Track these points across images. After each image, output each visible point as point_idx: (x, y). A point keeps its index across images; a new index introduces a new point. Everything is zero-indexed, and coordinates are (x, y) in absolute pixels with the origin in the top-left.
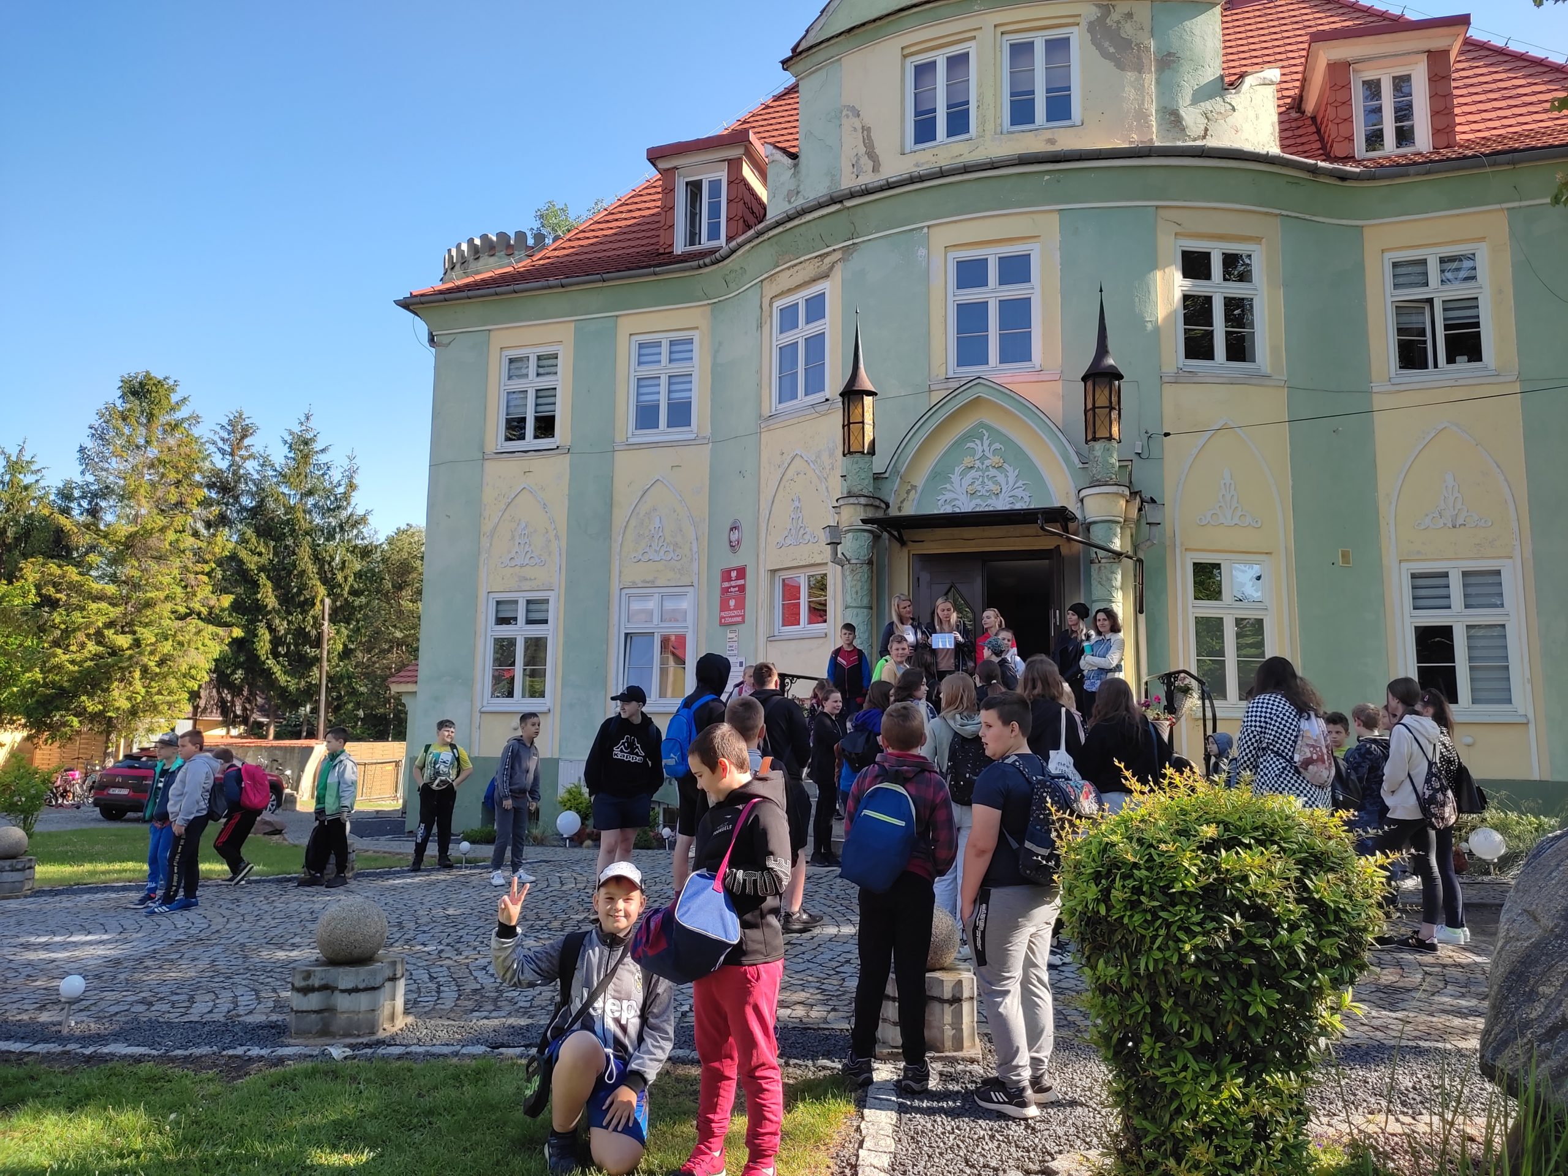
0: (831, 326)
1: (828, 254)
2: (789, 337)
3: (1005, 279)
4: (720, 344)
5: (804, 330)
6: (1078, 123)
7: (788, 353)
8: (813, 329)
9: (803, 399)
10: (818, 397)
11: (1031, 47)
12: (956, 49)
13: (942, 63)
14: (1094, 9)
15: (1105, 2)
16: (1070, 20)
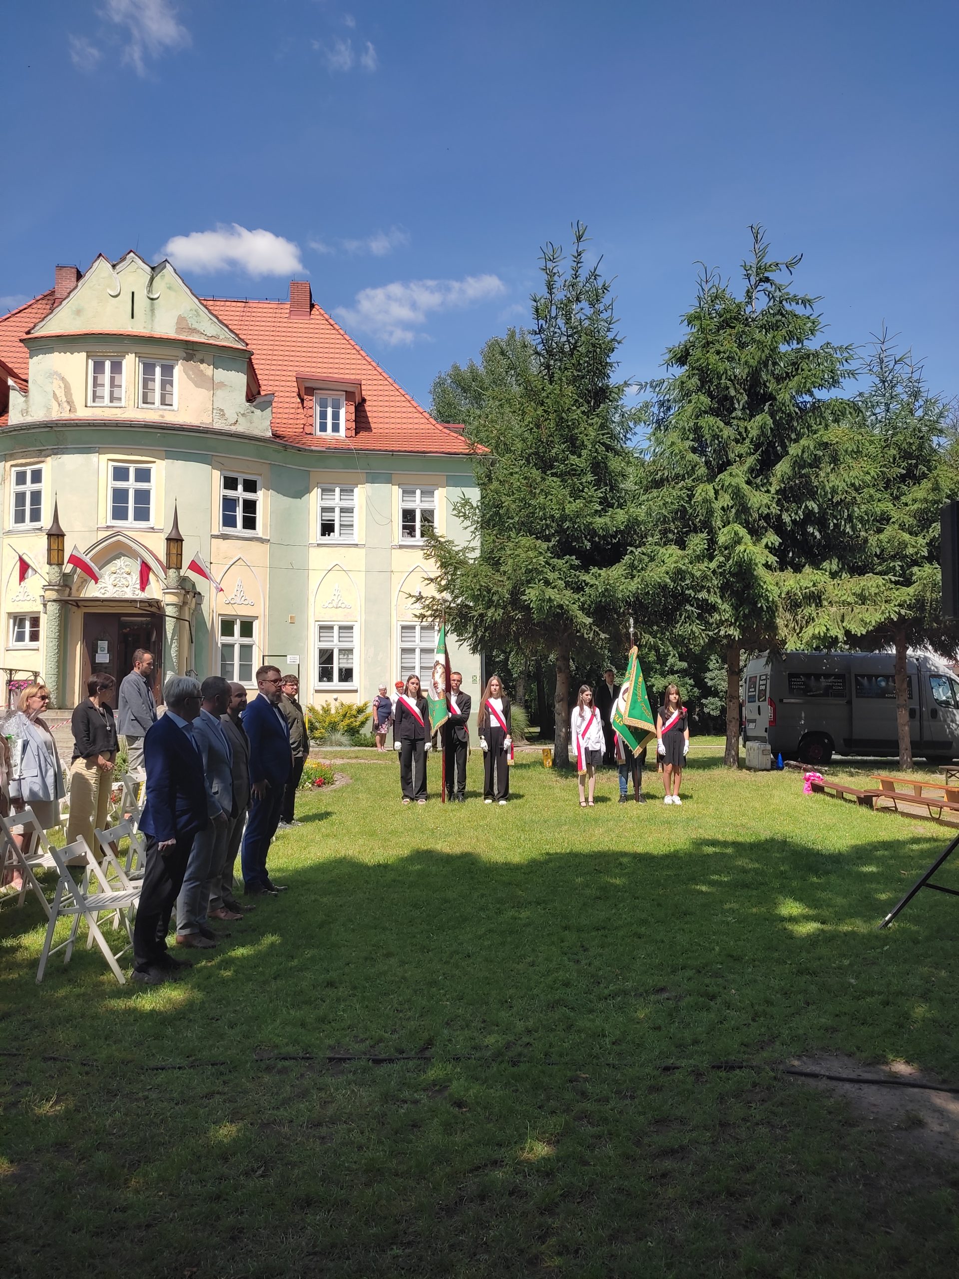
0: (46, 487)
1: (44, 450)
2: (21, 488)
3: (137, 480)
5: (29, 487)
6: (176, 409)
7: (20, 498)
8: (36, 487)
9: (28, 524)
10: (36, 525)
11: (154, 366)
12: (116, 359)
13: (108, 364)
14: (185, 355)
15: (191, 352)
16: (174, 358)
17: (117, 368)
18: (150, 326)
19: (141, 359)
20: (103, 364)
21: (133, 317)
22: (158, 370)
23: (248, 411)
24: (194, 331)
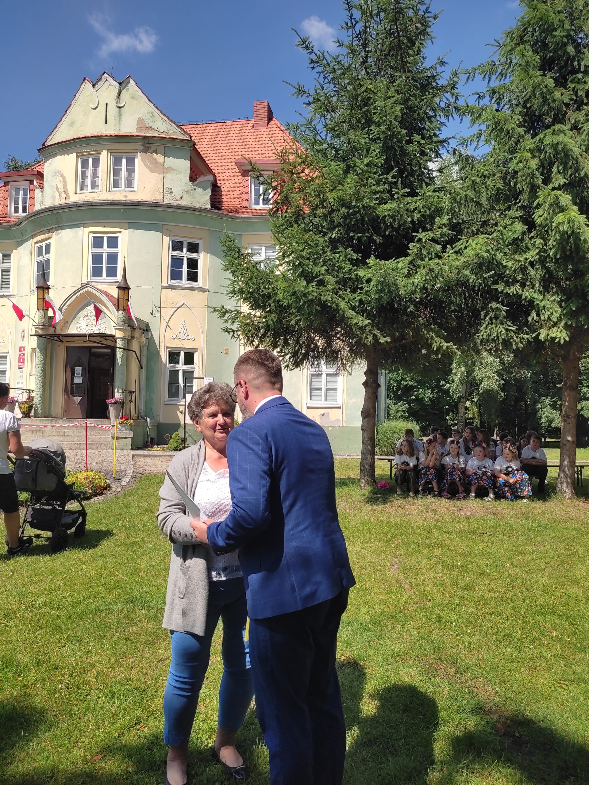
0: (53, 256)
1: (52, 228)
2: (40, 258)
3: (109, 246)
4: (21, 258)
5: (44, 257)
6: (136, 190)
8: (47, 256)
11: (121, 158)
12: (95, 156)
13: (90, 160)
14: (143, 148)
15: (147, 145)
16: (135, 151)
17: (96, 162)
18: (118, 128)
19: (112, 154)
20: (87, 161)
21: (106, 123)
22: (124, 161)
23: (191, 188)
24: (151, 128)
